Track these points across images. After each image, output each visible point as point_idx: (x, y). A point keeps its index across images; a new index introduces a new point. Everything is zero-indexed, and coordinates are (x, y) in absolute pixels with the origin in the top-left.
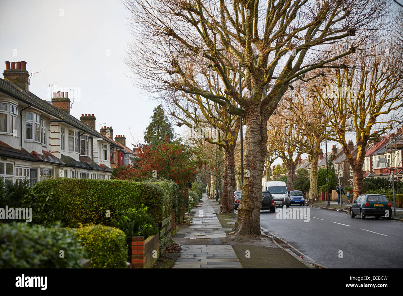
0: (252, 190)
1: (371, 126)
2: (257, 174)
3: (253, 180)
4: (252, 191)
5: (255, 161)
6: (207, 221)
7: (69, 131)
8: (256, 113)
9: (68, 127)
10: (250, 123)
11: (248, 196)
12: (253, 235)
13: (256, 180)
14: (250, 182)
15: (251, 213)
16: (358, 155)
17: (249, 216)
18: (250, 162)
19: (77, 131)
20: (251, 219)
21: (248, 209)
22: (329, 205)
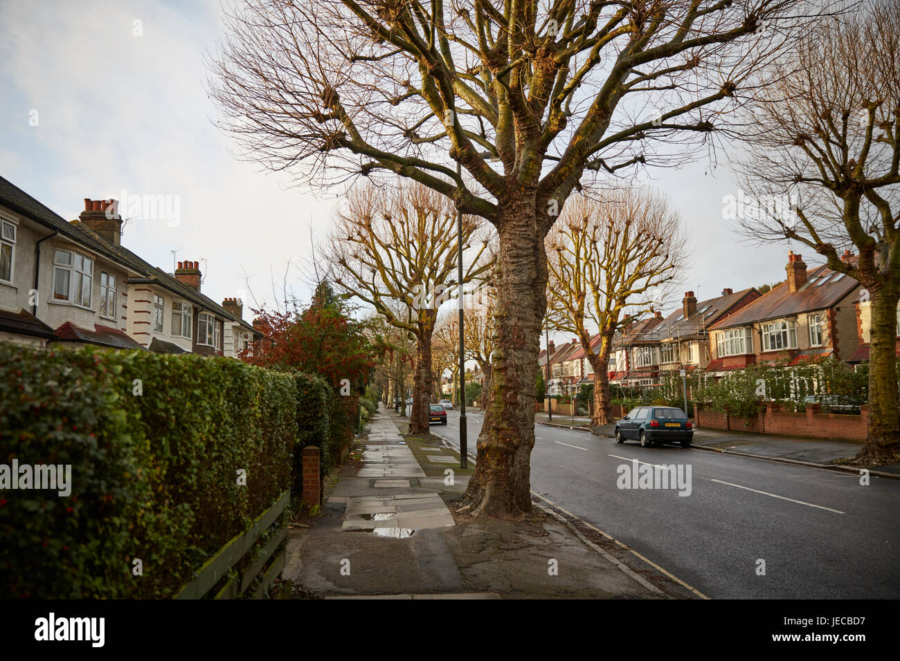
0: (513, 401)
1: (619, 310)
2: (526, 361)
3: (518, 375)
4: (513, 404)
5: (521, 330)
6: (391, 454)
7: (174, 303)
8: (528, 211)
9: (171, 297)
10: (511, 234)
11: (503, 414)
12: (520, 514)
13: (525, 376)
14: (509, 380)
15: (511, 457)
16: (602, 350)
17: (507, 466)
18: (509, 332)
19: (190, 305)
20: (511, 471)
21: (505, 446)
22: (550, 419)
